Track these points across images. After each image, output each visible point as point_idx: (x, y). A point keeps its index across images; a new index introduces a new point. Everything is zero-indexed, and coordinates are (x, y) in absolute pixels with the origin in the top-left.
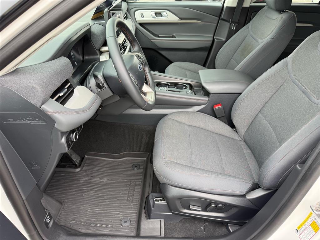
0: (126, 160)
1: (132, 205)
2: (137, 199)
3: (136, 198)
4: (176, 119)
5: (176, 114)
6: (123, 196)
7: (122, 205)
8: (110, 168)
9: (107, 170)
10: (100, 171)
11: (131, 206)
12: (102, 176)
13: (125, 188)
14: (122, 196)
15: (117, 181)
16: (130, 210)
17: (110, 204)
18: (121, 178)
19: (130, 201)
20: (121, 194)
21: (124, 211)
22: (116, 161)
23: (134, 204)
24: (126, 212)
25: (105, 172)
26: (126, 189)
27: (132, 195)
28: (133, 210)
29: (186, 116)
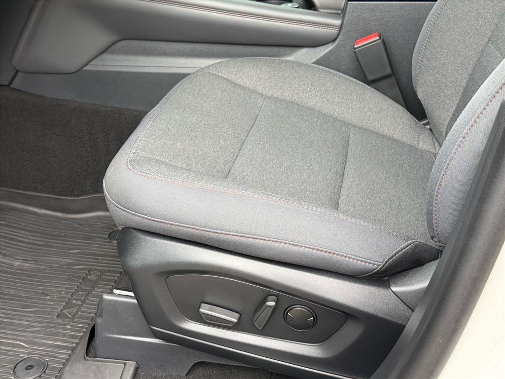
0: (99, 217)
1: (69, 327)
2: (90, 313)
3: (89, 310)
4: (230, 77)
5: (232, 63)
6: (52, 303)
7: (38, 324)
8: (42, 234)
9: (34, 238)
10: (12, 239)
11: (65, 329)
12: (15, 251)
13: (65, 284)
14: (49, 303)
15: (51, 267)
16: (57, 340)
17: (5, 320)
18: (64, 261)
19: (67, 317)
20: (48, 297)
21: (38, 340)
22: (67, 219)
23: (75, 325)
24: (43, 345)
25: (24, 242)
26: (66, 288)
27: (79, 303)
28: (66, 342)
29: (263, 69)
